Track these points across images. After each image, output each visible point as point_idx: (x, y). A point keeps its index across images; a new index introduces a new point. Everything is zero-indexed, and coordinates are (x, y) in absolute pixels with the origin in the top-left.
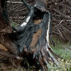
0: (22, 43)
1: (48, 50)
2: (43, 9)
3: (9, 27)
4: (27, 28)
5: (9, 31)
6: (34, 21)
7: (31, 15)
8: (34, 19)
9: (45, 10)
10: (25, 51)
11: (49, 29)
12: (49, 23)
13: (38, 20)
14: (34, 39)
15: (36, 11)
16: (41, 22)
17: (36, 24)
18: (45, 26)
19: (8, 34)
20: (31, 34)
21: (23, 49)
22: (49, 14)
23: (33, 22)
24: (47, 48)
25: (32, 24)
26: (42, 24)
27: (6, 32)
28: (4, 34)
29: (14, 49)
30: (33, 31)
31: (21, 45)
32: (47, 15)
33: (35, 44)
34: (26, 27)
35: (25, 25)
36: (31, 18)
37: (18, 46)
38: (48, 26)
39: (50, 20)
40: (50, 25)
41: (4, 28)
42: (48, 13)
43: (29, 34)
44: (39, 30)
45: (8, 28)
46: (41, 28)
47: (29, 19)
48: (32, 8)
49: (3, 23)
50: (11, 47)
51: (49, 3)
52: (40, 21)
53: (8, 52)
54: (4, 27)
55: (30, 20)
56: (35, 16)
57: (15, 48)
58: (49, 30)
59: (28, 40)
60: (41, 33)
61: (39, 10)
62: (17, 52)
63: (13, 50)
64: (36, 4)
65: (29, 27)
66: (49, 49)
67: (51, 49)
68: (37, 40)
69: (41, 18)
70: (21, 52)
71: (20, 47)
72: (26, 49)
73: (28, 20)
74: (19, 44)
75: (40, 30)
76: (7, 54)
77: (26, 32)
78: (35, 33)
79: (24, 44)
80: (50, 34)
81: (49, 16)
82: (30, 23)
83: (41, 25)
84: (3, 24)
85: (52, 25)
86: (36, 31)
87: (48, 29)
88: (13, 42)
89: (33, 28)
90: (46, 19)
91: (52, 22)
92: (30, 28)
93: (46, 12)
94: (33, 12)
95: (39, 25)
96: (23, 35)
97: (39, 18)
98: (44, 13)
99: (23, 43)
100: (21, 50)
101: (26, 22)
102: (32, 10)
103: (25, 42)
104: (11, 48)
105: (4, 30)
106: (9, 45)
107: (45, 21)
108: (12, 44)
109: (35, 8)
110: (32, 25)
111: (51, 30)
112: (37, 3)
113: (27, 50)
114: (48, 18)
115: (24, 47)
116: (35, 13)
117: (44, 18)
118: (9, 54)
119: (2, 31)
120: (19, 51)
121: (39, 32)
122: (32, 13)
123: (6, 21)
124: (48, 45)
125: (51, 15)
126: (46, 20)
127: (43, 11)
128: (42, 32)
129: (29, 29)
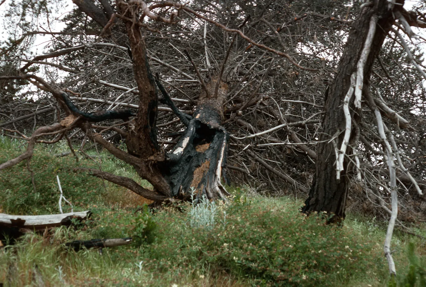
0: (176, 180)
1: (218, 189)
2: (213, 123)
3: (159, 153)
4: (184, 158)
5: (160, 158)
6: (196, 146)
7: (191, 135)
8: (195, 142)
9: (217, 125)
10: (182, 194)
11: (221, 159)
12: (223, 149)
13: (204, 143)
14: (195, 176)
15: (200, 127)
16: (209, 147)
17: (200, 152)
18: (216, 155)
19: (158, 162)
20: (190, 169)
21: (178, 190)
22: (224, 134)
23: (194, 148)
24: (216, 185)
25: (193, 151)
26: (211, 151)
27: (156, 160)
28: (152, 163)
29: (165, 187)
30: (194, 164)
31: (175, 184)
32: (220, 135)
33: (197, 184)
34: (182, 156)
35: (181, 152)
36: (190, 141)
37: (172, 185)
38: (221, 153)
39: (224, 144)
40: (224, 152)
41: (152, 155)
42: (221, 131)
43: (186, 168)
44: (205, 161)
45: (158, 155)
46: (210, 159)
47: (187, 142)
48: (192, 122)
49: (152, 147)
50: (161, 184)
51: (229, 109)
52: (207, 146)
53: (156, 193)
54: (152, 153)
55: (188, 145)
56: (198, 136)
57: (167, 185)
58: (223, 160)
59: (186, 177)
60: (208, 166)
61: (206, 125)
62: (169, 191)
63: (164, 189)
64: (199, 113)
65: (187, 156)
66: (220, 188)
67: (224, 188)
68: (201, 177)
69: (209, 140)
70: (175, 194)
71: (175, 186)
72: (183, 192)
73: (186, 144)
74: (173, 181)
75: (207, 162)
76: (155, 196)
77: (182, 163)
78: (198, 166)
79: (180, 183)
80: (222, 167)
81: (224, 137)
82: (189, 149)
83: (209, 154)
84: (150, 149)
85: (228, 153)
86: (200, 164)
87: (219, 159)
88: (164, 177)
89: (195, 159)
90: (218, 142)
91: (229, 147)
92: (190, 157)
93: (218, 129)
94: (193, 129)
95: (206, 152)
96: (177, 168)
97: (205, 141)
98: (216, 130)
99: (178, 181)
100: (176, 191)
101: (182, 147)
102: (193, 126)
103: (182, 179)
104: (162, 186)
105: (152, 158)
106: (158, 181)
107: (216, 146)
108: (163, 179)
109: (198, 122)
110: (193, 154)
111: (224, 161)
112: (202, 110)
113: (185, 192)
114: (222, 141)
115: (180, 187)
116: (197, 131)
117: (214, 141)
118: (157, 195)
119: (149, 159)
120: (173, 192)
121: (205, 165)
122: (191, 132)
123: (154, 144)
124: (219, 182)
125: (227, 135)
126: (218, 144)
127: (212, 128)
128: (210, 165)
129: (186, 160)
